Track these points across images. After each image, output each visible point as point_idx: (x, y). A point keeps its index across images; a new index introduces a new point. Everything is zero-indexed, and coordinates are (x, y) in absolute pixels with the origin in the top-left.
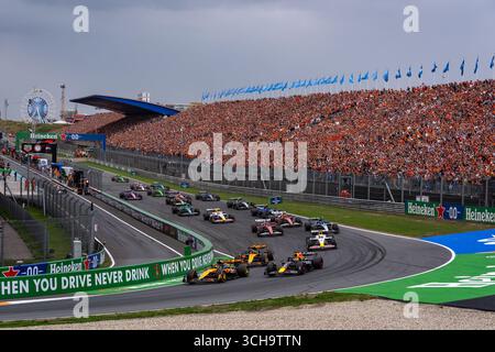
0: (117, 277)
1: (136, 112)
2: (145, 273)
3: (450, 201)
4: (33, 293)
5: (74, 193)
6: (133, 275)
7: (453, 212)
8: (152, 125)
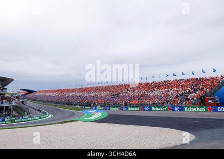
0: (35, 118)
1: (30, 92)
2: (39, 118)
3: (83, 105)
4: (22, 121)
5: (22, 104)
6: (37, 118)
7: (83, 107)
8: (33, 94)
